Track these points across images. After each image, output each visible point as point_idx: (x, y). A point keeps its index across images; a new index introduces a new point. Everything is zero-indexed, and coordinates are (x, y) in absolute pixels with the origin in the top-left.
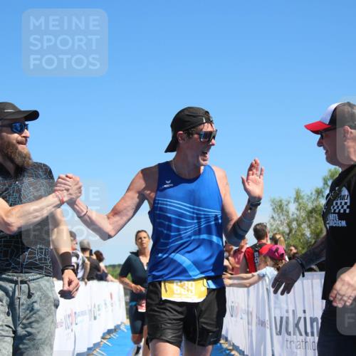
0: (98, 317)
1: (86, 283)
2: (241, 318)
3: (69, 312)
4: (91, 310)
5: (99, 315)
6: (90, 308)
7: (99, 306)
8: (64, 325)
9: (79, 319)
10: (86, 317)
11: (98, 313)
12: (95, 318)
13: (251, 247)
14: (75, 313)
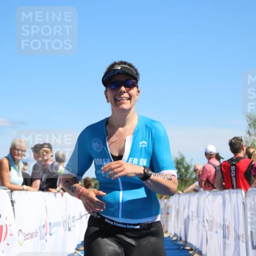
0: (72, 229)
1: (62, 195)
2: (217, 232)
3: (43, 223)
4: (66, 221)
5: (74, 226)
6: (64, 219)
7: (73, 217)
8: (39, 235)
9: (53, 230)
10: (61, 229)
11: (73, 224)
12: (70, 229)
13: (228, 161)
14: (50, 224)
